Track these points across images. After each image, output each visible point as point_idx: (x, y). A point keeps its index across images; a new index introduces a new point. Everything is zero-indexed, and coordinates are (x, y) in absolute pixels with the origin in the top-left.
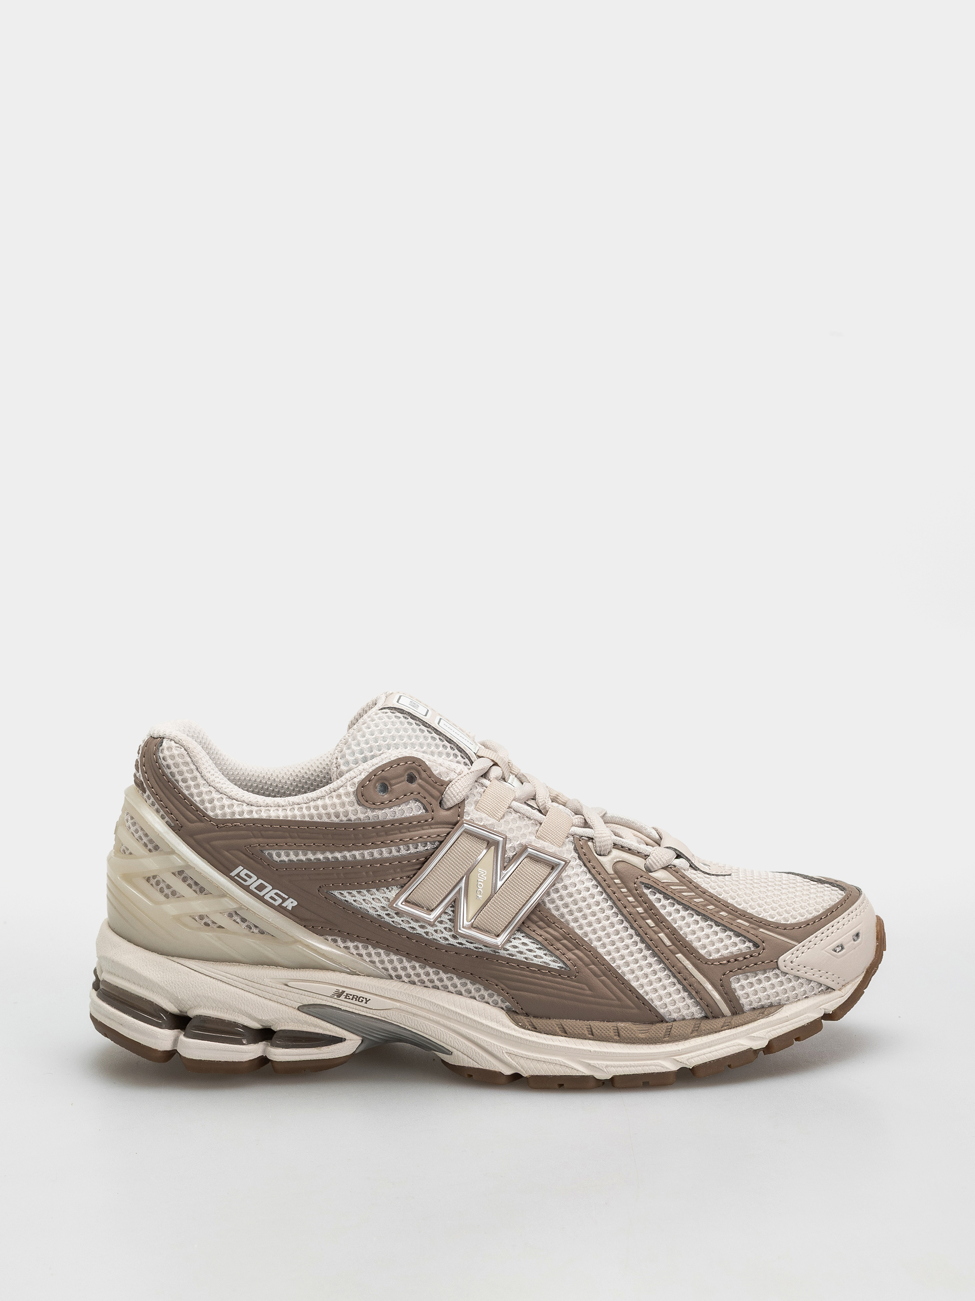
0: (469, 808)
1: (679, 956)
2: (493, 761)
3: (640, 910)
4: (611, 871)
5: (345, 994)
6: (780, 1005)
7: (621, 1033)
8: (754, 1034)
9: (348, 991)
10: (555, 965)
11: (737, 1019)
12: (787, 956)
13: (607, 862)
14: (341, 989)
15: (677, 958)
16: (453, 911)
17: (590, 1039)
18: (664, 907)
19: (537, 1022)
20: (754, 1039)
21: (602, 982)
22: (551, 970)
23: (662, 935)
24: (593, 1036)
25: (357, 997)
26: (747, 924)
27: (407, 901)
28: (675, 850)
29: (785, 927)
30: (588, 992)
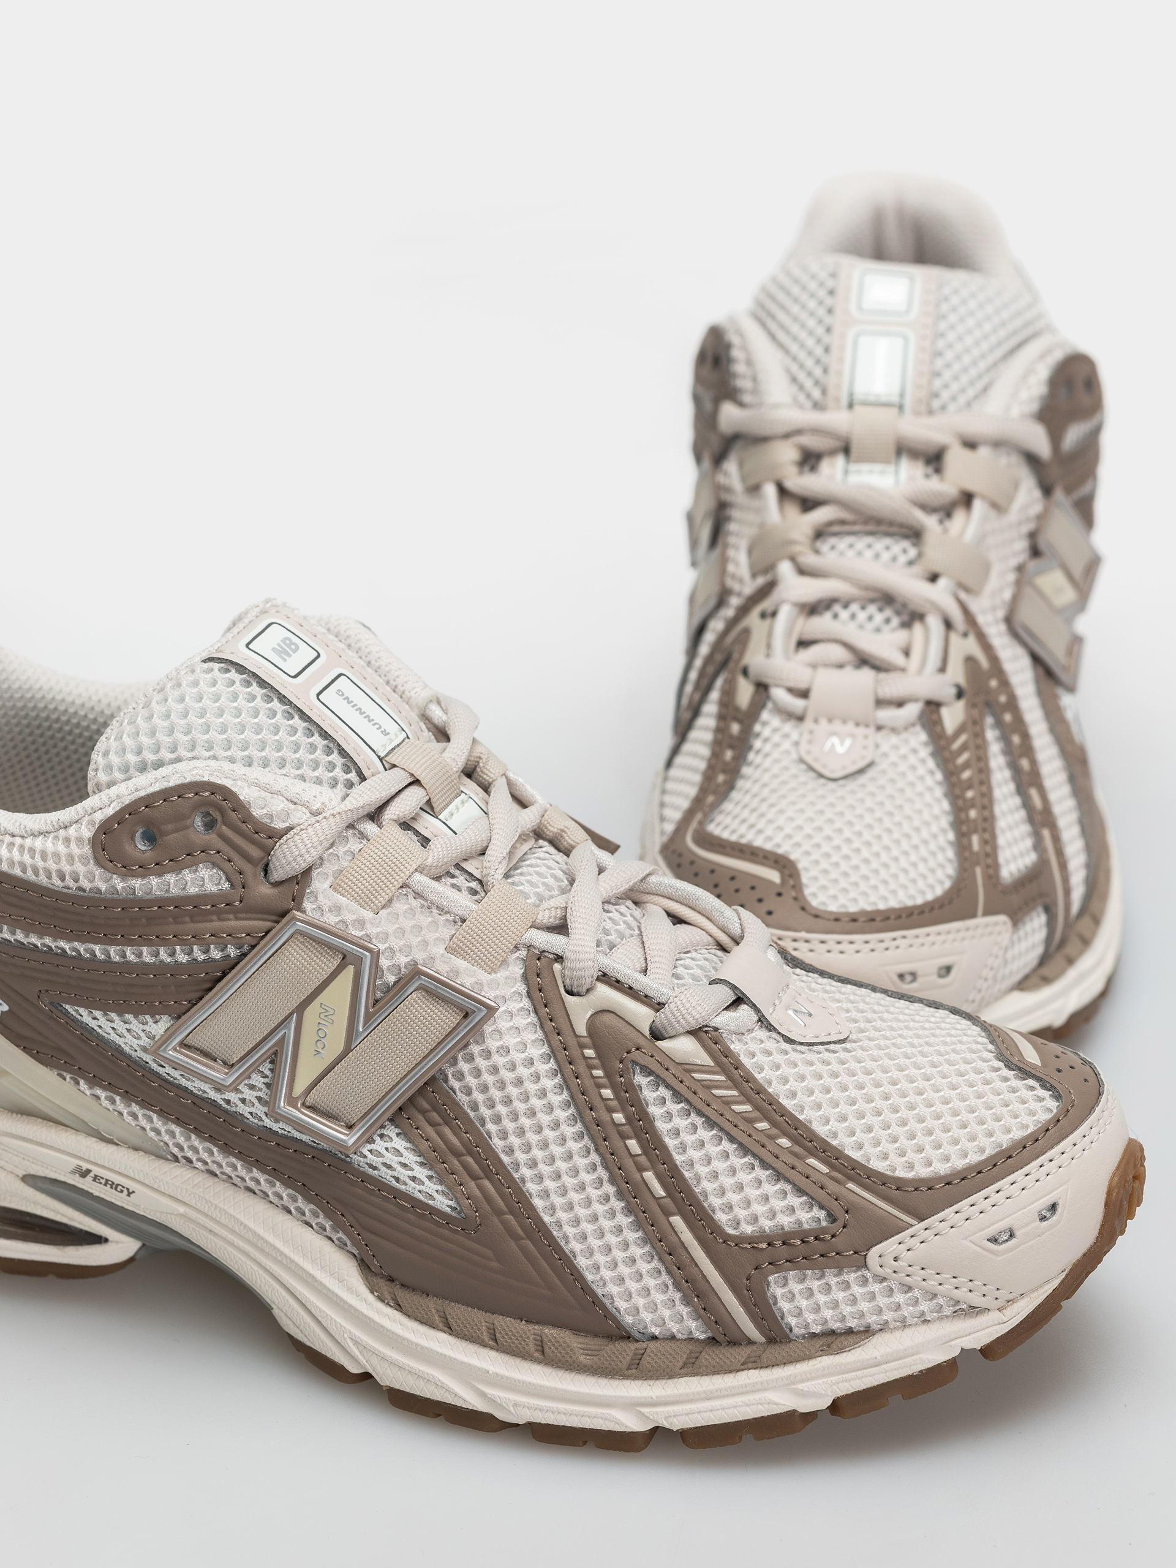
0: (320, 884)
1: (677, 1221)
2: (412, 775)
3: (619, 1117)
4: (582, 1030)
5: (92, 1174)
6: (867, 1332)
7: (547, 1350)
8: (800, 1386)
9: (96, 1170)
10: (443, 1203)
11: (774, 1351)
12: (889, 1246)
13: (580, 1011)
14: (85, 1166)
15: (670, 1224)
16: (272, 1070)
17: (492, 1348)
18: (669, 1116)
19: (403, 1295)
20: (803, 1394)
21: (524, 1250)
22: (433, 1211)
23: (649, 1176)
24: (495, 1342)
25: (113, 1183)
26: (825, 1169)
27: (183, 1045)
28: (734, 988)
29: (900, 1184)
30: (495, 1264)
